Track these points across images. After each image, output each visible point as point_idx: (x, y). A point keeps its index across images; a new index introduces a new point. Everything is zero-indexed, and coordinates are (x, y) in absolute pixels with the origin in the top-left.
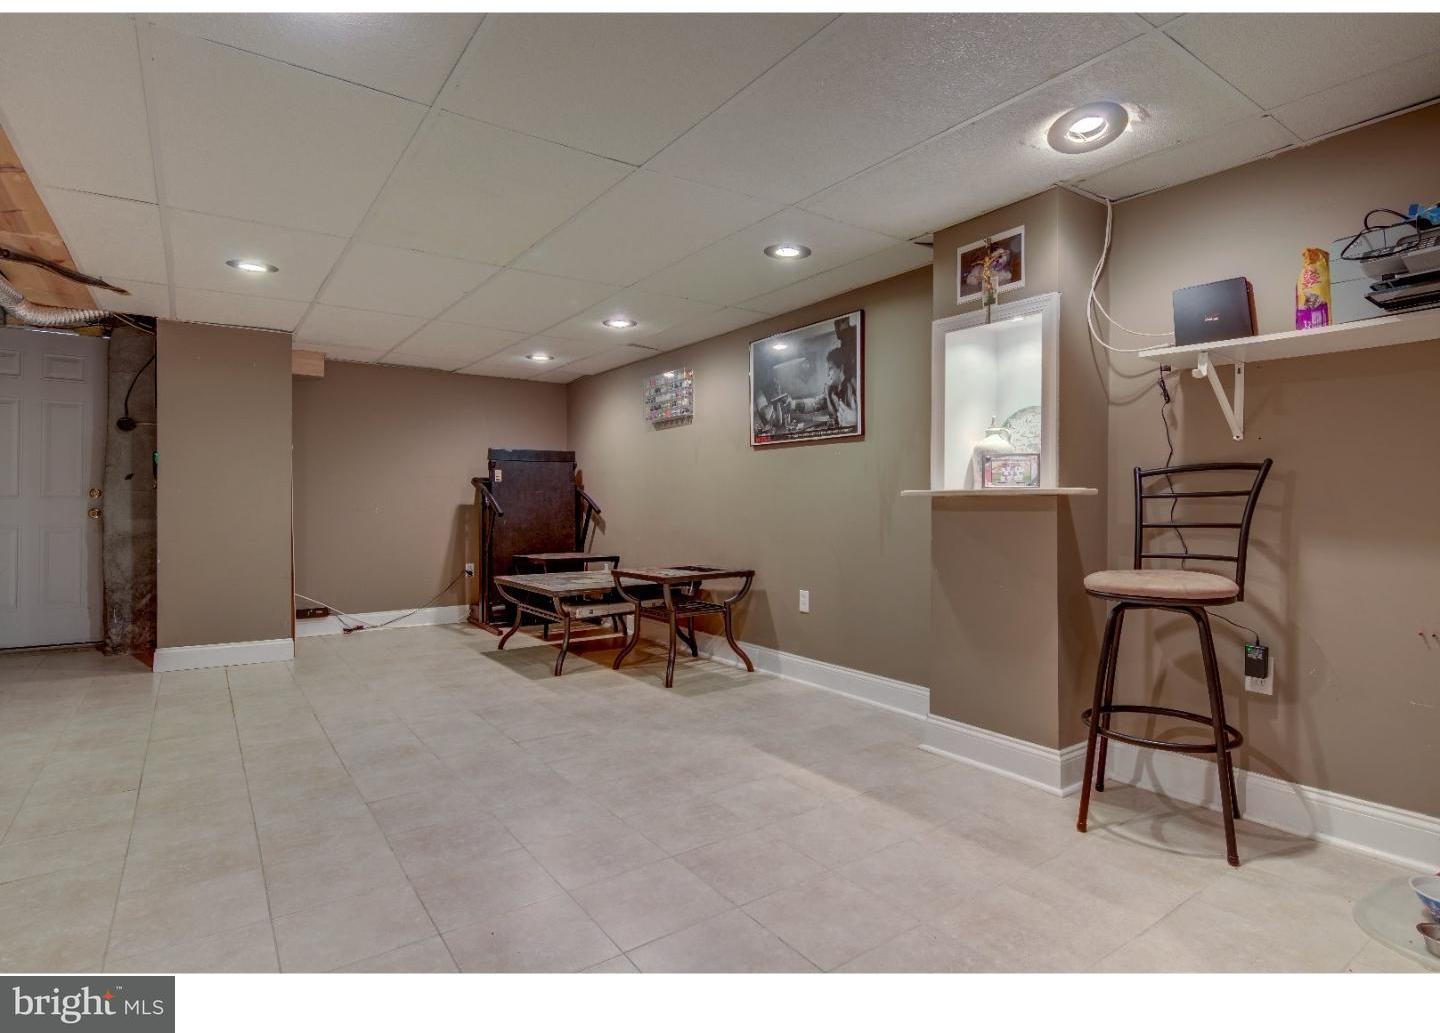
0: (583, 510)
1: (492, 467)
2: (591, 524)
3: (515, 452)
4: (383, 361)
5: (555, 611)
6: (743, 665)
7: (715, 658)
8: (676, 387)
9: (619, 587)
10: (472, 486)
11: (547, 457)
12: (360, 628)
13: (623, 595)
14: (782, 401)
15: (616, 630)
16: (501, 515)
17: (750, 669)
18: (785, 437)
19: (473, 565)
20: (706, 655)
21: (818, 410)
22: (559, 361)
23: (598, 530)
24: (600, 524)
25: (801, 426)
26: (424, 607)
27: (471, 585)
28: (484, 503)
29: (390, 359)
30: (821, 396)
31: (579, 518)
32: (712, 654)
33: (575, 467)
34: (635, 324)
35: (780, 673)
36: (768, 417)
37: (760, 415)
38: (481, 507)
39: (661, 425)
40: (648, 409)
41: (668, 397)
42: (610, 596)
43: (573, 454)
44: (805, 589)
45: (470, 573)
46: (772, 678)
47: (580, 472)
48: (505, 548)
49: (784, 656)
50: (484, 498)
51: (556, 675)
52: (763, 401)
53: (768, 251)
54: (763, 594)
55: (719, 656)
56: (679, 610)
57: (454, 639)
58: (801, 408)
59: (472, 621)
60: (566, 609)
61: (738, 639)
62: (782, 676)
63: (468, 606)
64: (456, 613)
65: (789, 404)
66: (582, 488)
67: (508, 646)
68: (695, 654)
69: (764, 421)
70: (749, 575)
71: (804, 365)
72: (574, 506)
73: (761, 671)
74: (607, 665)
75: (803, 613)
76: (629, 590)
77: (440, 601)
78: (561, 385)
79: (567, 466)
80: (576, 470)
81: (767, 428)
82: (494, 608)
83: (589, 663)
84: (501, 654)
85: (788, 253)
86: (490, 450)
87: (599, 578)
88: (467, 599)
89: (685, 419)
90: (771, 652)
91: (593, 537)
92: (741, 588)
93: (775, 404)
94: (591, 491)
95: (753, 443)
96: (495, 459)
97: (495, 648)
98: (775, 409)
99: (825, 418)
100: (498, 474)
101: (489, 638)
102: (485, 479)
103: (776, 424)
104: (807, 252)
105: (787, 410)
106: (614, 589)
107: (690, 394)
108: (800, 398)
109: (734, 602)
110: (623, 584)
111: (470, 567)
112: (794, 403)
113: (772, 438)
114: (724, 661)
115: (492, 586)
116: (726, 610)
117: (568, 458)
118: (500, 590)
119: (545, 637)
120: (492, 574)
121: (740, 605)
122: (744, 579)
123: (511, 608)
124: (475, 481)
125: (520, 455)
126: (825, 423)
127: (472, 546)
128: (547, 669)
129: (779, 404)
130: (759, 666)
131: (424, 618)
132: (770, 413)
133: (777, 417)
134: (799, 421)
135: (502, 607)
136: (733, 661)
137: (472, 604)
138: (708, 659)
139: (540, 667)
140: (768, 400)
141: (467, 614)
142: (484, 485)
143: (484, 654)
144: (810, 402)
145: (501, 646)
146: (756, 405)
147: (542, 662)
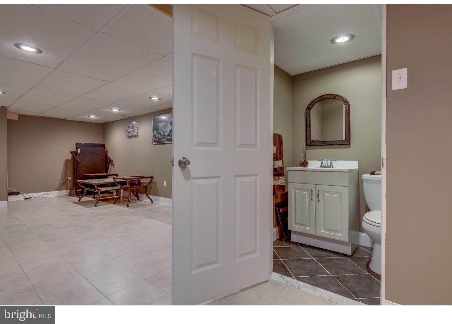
0: (108, 161)
1: (77, 148)
2: (110, 165)
3: (85, 144)
4: (39, 115)
5: (95, 189)
6: (150, 201)
7: (144, 200)
8: (134, 127)
9: (115, 182)
10: (71, 154)
11: (95, 145)
12: (31, 198)
13: (117, 184)
14: (160, 133)
15: (117, 195)
16: (80, 162)
17: (152, 202)
18: (160, 142)
19: (71, 178)
20: (142, 200)
21: (168, 135)
22: (98, 118)
23: (112, 167)
24: (113, 165)
25: (164, 139)
26: (54, 191)
27: (70, 184)
28: (74, 159)
29: (41, 115)
30: (169, 132)
31: (106, 162)
32: (143, 199)
33: (105, 148)
34: (120, 110)
35: (159, 202)
36: (157, 137)
37: (155, 136)
38: (73, 160)
39: (130, 137)
40: (126, 132)
41: (132, 130)
42: (113, 184)
43: (104, 145)
44: (165, 180)
45: (70, 180)
46: (157, 204)
47: (107, 150)
48: (81, 172)
49: (160, 198)
50: (74, 157)
51: (96, 206)
52: (156, 132)
53: (150, 98)
54: (155, 183)
55: (145, 200)
56: (131, 187)
57: (64, 199)
58: (164, 135)
59: (70, 195)
60: (99, 188)
61: (150, 195)
62: (160, 203)
63: (69, 190)
64: (65, 192)
65: (162, 134)
66: (108, 154)
67: (81, 200)
68: (138, 199)
69: (156, 138)
70: (152, 178)
71: (165, 124)
72: (105, 160)
73: (155, 202)
74: (112, 203)
75: (165, 187)
76: (118, 183)
77: (59, 189)
78: (101, 124)
79: (103, 148)
80: (106, 149)
81: (156, 140)
82: (78, 190)
83: (107, 203)
84: (79, 203)
85: (155, 99)
86: (76, 143)
87: (110, 180)
88: (69, 187)
89: (137, 136)
90: (157, 197)
91: (110, 169)
92: (149, 181)
93: (158, 133)
94: (110, 155)
95: (153, 143)
96: (78, 146)
97: (77, 201)
98: (158, 135)
99: (170, 138)
100: (79, 151)
101: (76, 199)
102: (74, 152)
103: (159, 139)
104: (160, 99)
105: (161, 135)
106: (114, 182)
107: (138, 129)
108: (164, 132)
109: (147, 185)
110: (116, 181)
111: (69, 178)
112: (163, 134)
113: (158, 142)
114: (146, 201)
115: (77, 184)
116: (146, 187)
117: (103, 146)
118: (79, 184)
119: (94, 198)
120: (77, 180)
121: (150, 186)
122: (150, 179)
123: (83, 189)
124: (71, 152)
125: (86, 145)
126: (169, 139)
127: (70, 172)
128: (94, 205)
129: (159, 133)
130: (155, 201)
131: (54, 194)
132: (157, 136)
133: (159, 137)
134: (164, 138)
135: (81, 190)
136: (149, 201)
137: (70, 190)
138: (142, 201)
139: (91, 205)
140: (157, 132)
141: (69, 193)
142: (74, 153)
143: (73, 203)
144: (166, 134)
145: (79, 200)
146: (154, 133)
147: (92, 204)
